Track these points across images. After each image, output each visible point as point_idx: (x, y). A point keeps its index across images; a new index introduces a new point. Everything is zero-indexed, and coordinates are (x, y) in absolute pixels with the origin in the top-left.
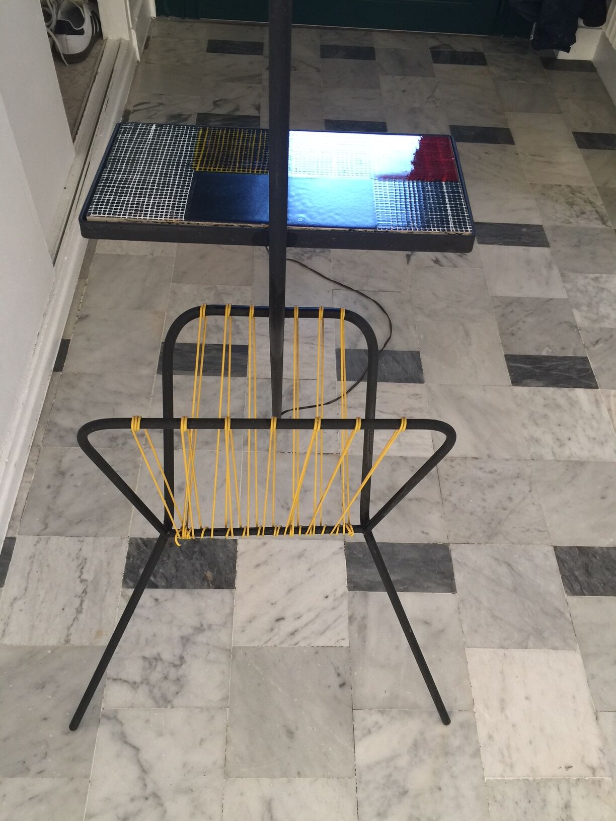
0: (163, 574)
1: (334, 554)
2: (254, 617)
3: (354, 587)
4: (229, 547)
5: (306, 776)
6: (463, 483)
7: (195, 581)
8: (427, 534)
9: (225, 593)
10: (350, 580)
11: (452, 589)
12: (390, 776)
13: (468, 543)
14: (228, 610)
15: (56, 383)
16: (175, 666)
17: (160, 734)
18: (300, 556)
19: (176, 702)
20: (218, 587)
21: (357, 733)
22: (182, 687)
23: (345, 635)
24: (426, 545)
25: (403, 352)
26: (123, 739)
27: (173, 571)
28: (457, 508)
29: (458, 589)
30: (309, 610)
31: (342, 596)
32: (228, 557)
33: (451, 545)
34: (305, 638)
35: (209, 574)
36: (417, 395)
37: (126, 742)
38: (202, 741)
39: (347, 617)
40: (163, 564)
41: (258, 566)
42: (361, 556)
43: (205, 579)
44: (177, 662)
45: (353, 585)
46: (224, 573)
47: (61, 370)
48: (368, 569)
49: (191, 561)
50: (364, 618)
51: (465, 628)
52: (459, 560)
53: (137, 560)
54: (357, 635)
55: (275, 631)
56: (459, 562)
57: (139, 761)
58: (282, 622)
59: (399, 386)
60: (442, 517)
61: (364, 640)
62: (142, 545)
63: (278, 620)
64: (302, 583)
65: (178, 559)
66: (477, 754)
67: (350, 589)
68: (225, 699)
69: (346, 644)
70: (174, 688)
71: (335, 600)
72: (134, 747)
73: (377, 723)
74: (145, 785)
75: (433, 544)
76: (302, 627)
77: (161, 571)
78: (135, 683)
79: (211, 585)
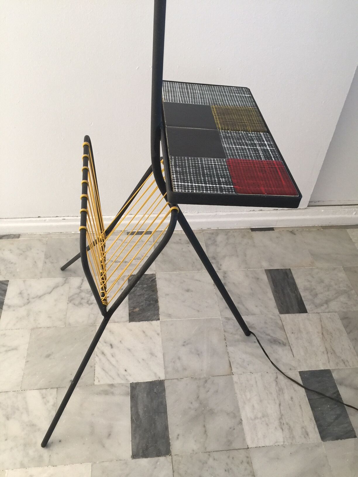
0: (136, 290)
1: (155, 374)
2: (113, 333)
3: (133, 387)
4: (154, 317)
5: (25, 365)
6: (229, 472)
7: (133, 304)
8: (178, 438)
9: (127, 318)
10: (137, 384)
11: (135, 456)
12: (18, 409)
13: (173, 472)
14: (116, 320)
15: (243, 231)
16: (88, 302)
17: (56, 300)
18: (152, 354)
19: (70, 305)
20: (130, 314)
21: (44, 391)
22: (77, 306)
23: (102, 382)
24: (168, 437)
25: (350, 424)
26: (56, 287)
27: (138, 294)
28: (203, 464)
29: (134, 460)
30: (117, 361)
31: (127, 379)
32: (148, 317)
33: (170, 457)
34: (100, 360)
35: (137, 309)
36: (308, 434)
37: (54, 288)
38: (50, 317)
39: (113, 383)
40: (142, 289)
41: (144, 332)
42: (155, 391)
43: (134, 308)
44: (89, 302)
45: (134, 387)
46: (138, 316)
47: (252, 231)
48: (146, 395)
49: (144, 300)
50: (113, 393)
51: (106, 464)
52: (158, 463)
53: (144, 278)
54: (102, 389)
55: (105, 344)
56: (157, 463)
57: (45, 294)
58: (110, 347)
59: (311, 419)
60: (193, 451)
61: (99, 394)
62: (152, 279)
63: (111, 345)
64: (134, 356)
65: (145, 295)
66: (23, 466)
67: (132, 384)
68: (70, 324)
69: (96, 383)
70: (77, 302)
71: (124, 376)
72: (51, 292)
73: (48, 402)
74: (34, 298)
75: (170, 443)
76: (106, 358)
77: (138, 289)
78: (81, 287)
79: (131, 311)
